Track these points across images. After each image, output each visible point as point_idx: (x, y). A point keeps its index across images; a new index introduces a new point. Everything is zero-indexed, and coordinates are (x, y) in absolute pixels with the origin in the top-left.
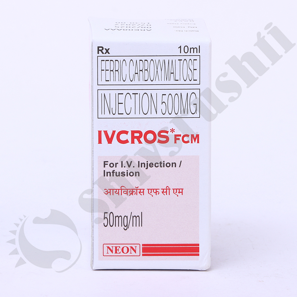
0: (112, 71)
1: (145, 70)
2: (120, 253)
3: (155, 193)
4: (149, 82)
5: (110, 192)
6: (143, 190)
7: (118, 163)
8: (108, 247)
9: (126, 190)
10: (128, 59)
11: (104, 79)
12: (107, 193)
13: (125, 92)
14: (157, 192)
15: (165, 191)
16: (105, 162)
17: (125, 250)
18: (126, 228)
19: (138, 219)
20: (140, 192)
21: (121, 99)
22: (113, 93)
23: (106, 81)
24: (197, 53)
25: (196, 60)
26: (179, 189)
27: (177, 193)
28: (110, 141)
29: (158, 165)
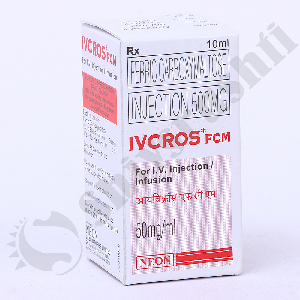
0: (142, 72)
1: (175, 69)
2: (153, 265)
3: (187, 198)
4: (179, 81)
5: (142, 201)
6: (175, 196)
7: (150, 170)
8: (142, 260)
9: (159, 198)
10: (158, 59)
11: (134, 82)
12: (139, 202)
13: (155, 94)
14: (189, 196)
15: (197, 194)
16: (136, 169)
17: (159, 261)
18: (159, 238)
19: (171, 227)
20: (172, 199)
21: (152, 101)
22: (144, 95)
23: (137, 83)
24: (226, 46)
25: (225, 54)
26: (211, 192)
27: (210, 196)
28: (141, 146)
29: (190, 168)
